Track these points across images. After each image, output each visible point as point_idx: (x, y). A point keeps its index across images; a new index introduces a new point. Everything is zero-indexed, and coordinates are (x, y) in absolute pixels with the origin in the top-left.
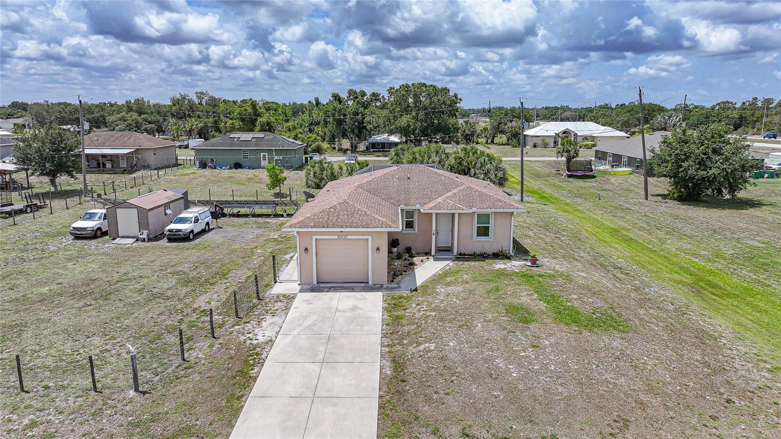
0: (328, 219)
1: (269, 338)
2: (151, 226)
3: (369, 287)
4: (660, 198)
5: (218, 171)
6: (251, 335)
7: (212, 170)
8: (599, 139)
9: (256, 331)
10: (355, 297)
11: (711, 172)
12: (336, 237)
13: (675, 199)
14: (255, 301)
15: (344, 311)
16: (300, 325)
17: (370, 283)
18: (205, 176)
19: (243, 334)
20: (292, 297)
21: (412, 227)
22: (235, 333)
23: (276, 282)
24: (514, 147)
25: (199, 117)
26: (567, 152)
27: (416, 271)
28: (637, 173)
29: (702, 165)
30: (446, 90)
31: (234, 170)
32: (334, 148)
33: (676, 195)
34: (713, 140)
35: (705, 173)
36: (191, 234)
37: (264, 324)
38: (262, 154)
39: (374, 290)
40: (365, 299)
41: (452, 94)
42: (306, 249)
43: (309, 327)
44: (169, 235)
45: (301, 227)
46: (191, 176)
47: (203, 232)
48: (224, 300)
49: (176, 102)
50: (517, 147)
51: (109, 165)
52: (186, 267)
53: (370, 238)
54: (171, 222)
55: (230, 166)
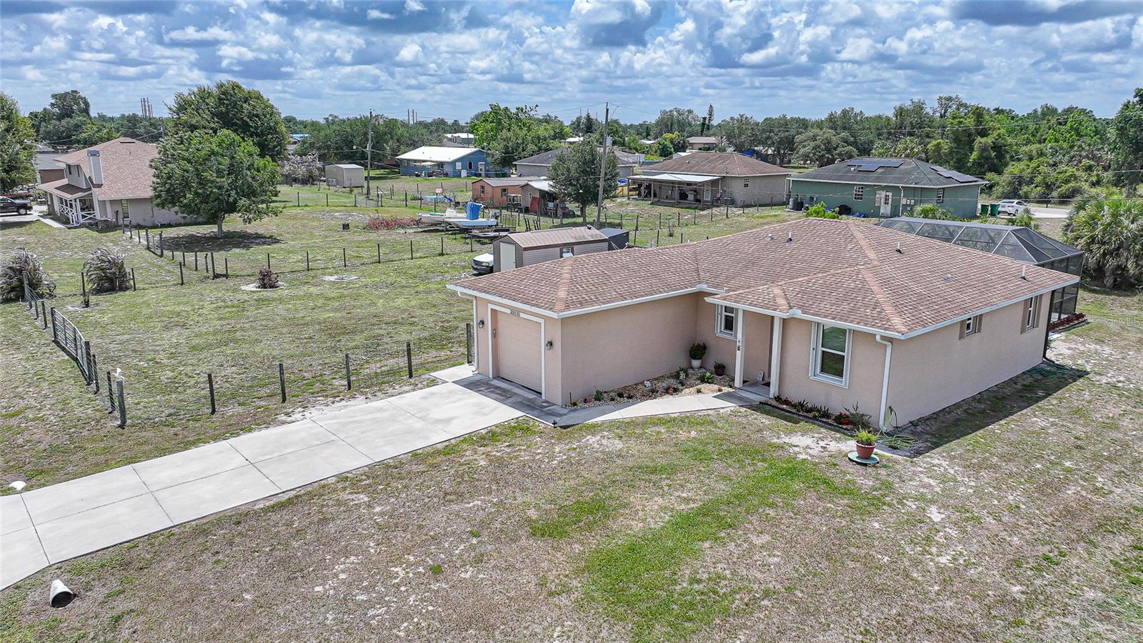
12: (509, 311)
17: (543, 397)
20: (435, 385)
21: (731, 330)
23: (469, 362)
27: (645, 402)
38: (883, 194)
42: (482, 322)
51: (691, 197)
53: (542, 321)
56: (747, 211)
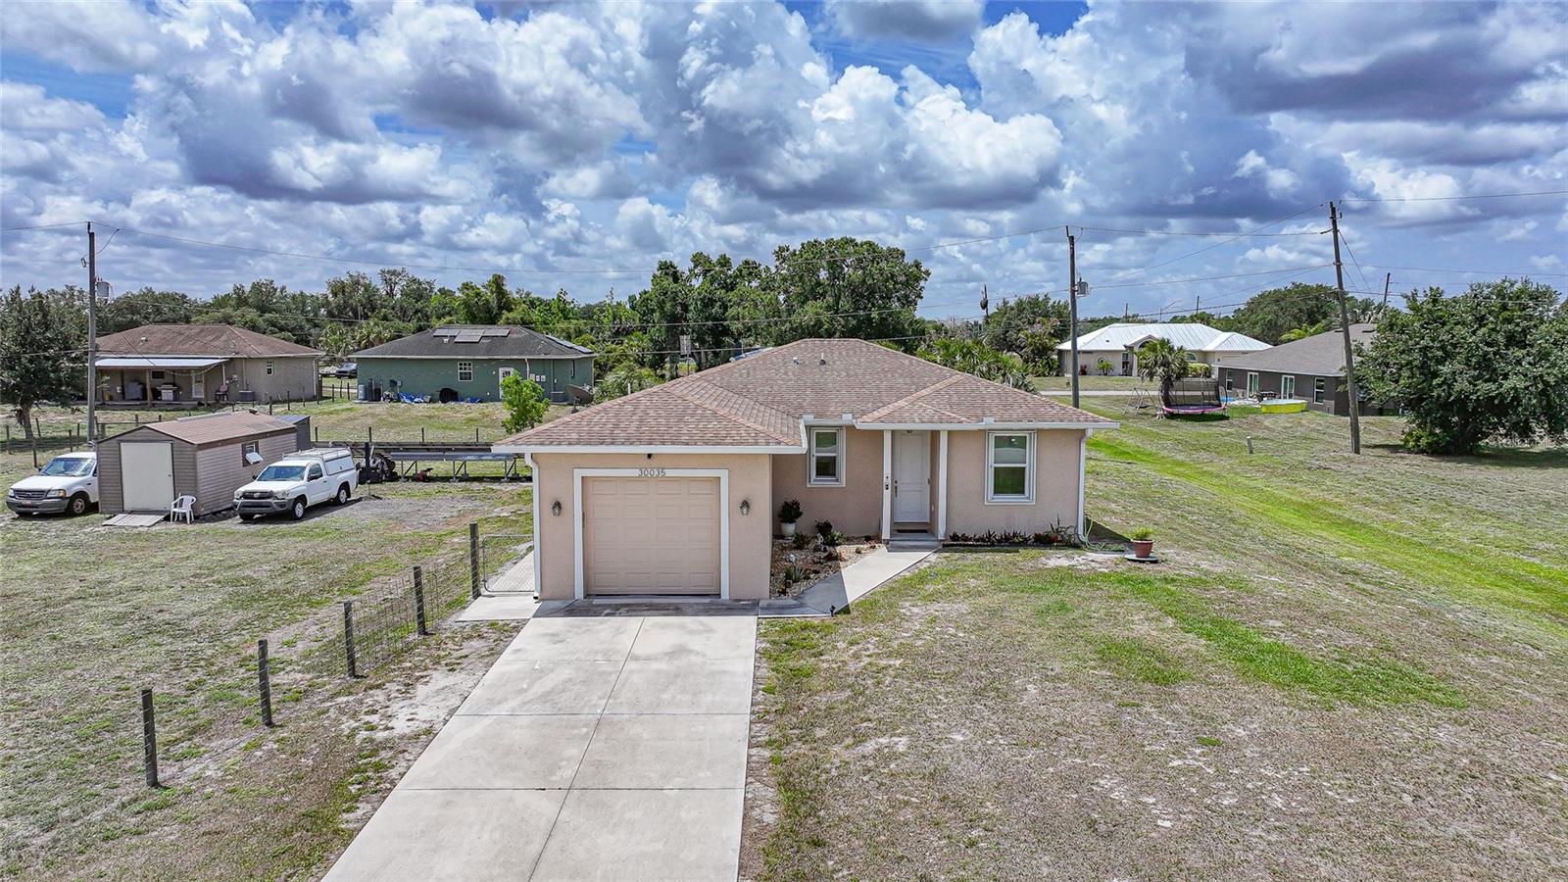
0: (616, 426)
1: (427, 726)
2: (203, 488)
3: (723, 605)
4: (1385, 452)
5: (403, 405)
6: (374, 719)
7: (392, 404)
8: (1217, 357)
9: (395, 707)
10: (682, 627)
11: (1507, 384)
12: (636, 473)
13: (1422, 452)
14: (414, 637)
15: (648, 658)
16: (522, 691)
17: (725, 596)
18: (373, 415)
19: (354, 715)
20: (514, 627)
21: (834, 475)
22: (332, 714)
23: (477, 595)
24: (1039, 376)
25: (385, 318)
26: (1163, 365)
27: (844, 572)
28: (1318, 408)
29: (1486, 367)
30: (897, 254)
31: (440, 404)
32: (663, 376)
33: (1423, 442)
34: (1506, 314)
35: (1494, 387)
36: (300, 505)
37: (421, 690)
38: (501, 370)
39: (734, 612)
40: (711, 631)
41: (908, 260)
42: (558, 505)
43: (545, 697)
44: (244, 506)
45: (542, 444)
46: (344, 415)
47: (333, 504)
48: (334, 637)
49: (338, 289)
50: (1044, 375)
51: (167, 394)
52: (261, 572)
53: (723, 474)
54: (254, 478)
55: (432, 395)
56: (293, 405)
